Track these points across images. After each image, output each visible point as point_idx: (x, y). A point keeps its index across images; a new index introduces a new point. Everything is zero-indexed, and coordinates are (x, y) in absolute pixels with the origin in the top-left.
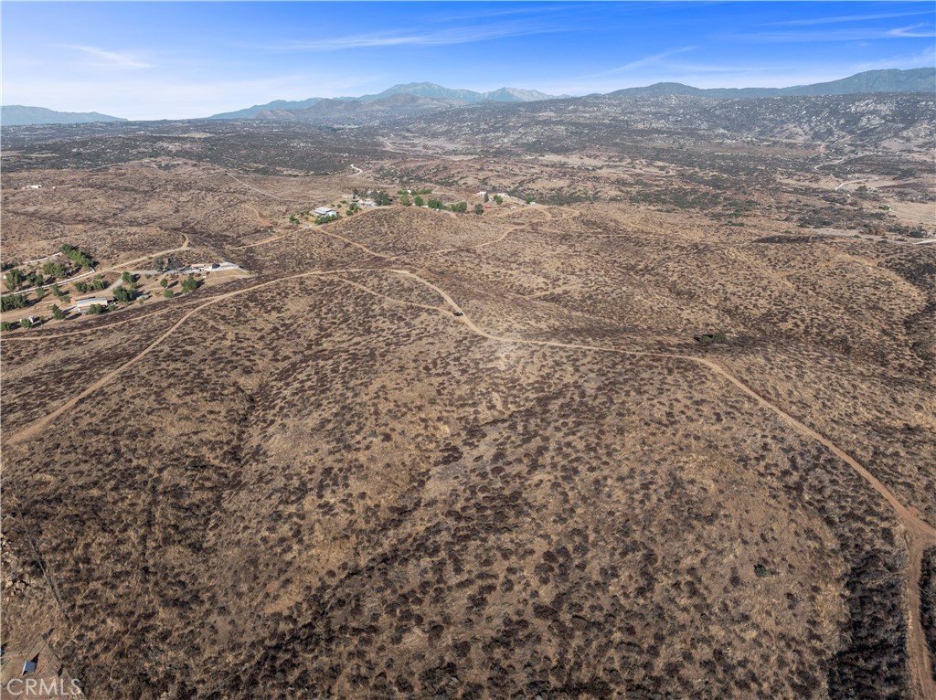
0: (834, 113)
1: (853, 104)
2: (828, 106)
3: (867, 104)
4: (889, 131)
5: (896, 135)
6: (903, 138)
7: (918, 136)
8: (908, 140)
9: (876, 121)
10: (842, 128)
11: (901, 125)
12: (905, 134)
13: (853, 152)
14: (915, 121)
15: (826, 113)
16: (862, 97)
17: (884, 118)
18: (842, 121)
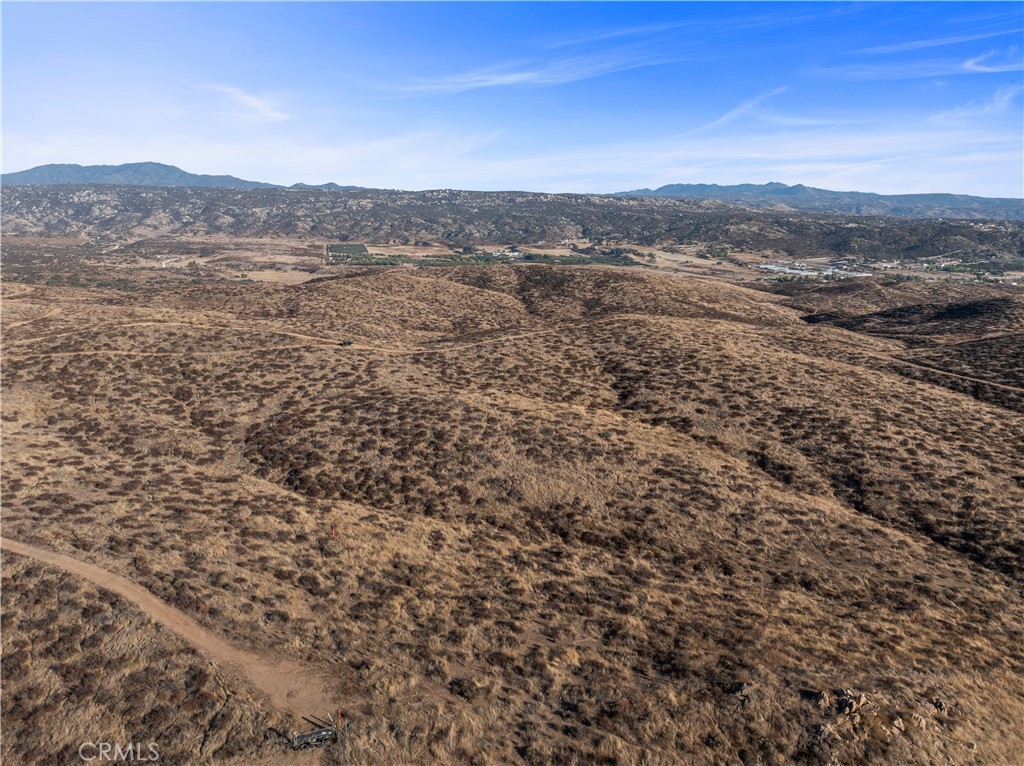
0: (56, 203)
1: (75, 194)
2: (44, 195)
3: (89, 195)
4: (130, 219)
5: (140, 223)
6: (149, 226)
7: (161, 223)
8: (156, 228)
9: (109, 212)
10: (75, 217)
11: (140, 215)
12: (148, 221)
13: (121, 238)
14: (150, 211)
15: (45, 203)
16: (79, 188)
17: (115, 207)
18: (70, 212)
